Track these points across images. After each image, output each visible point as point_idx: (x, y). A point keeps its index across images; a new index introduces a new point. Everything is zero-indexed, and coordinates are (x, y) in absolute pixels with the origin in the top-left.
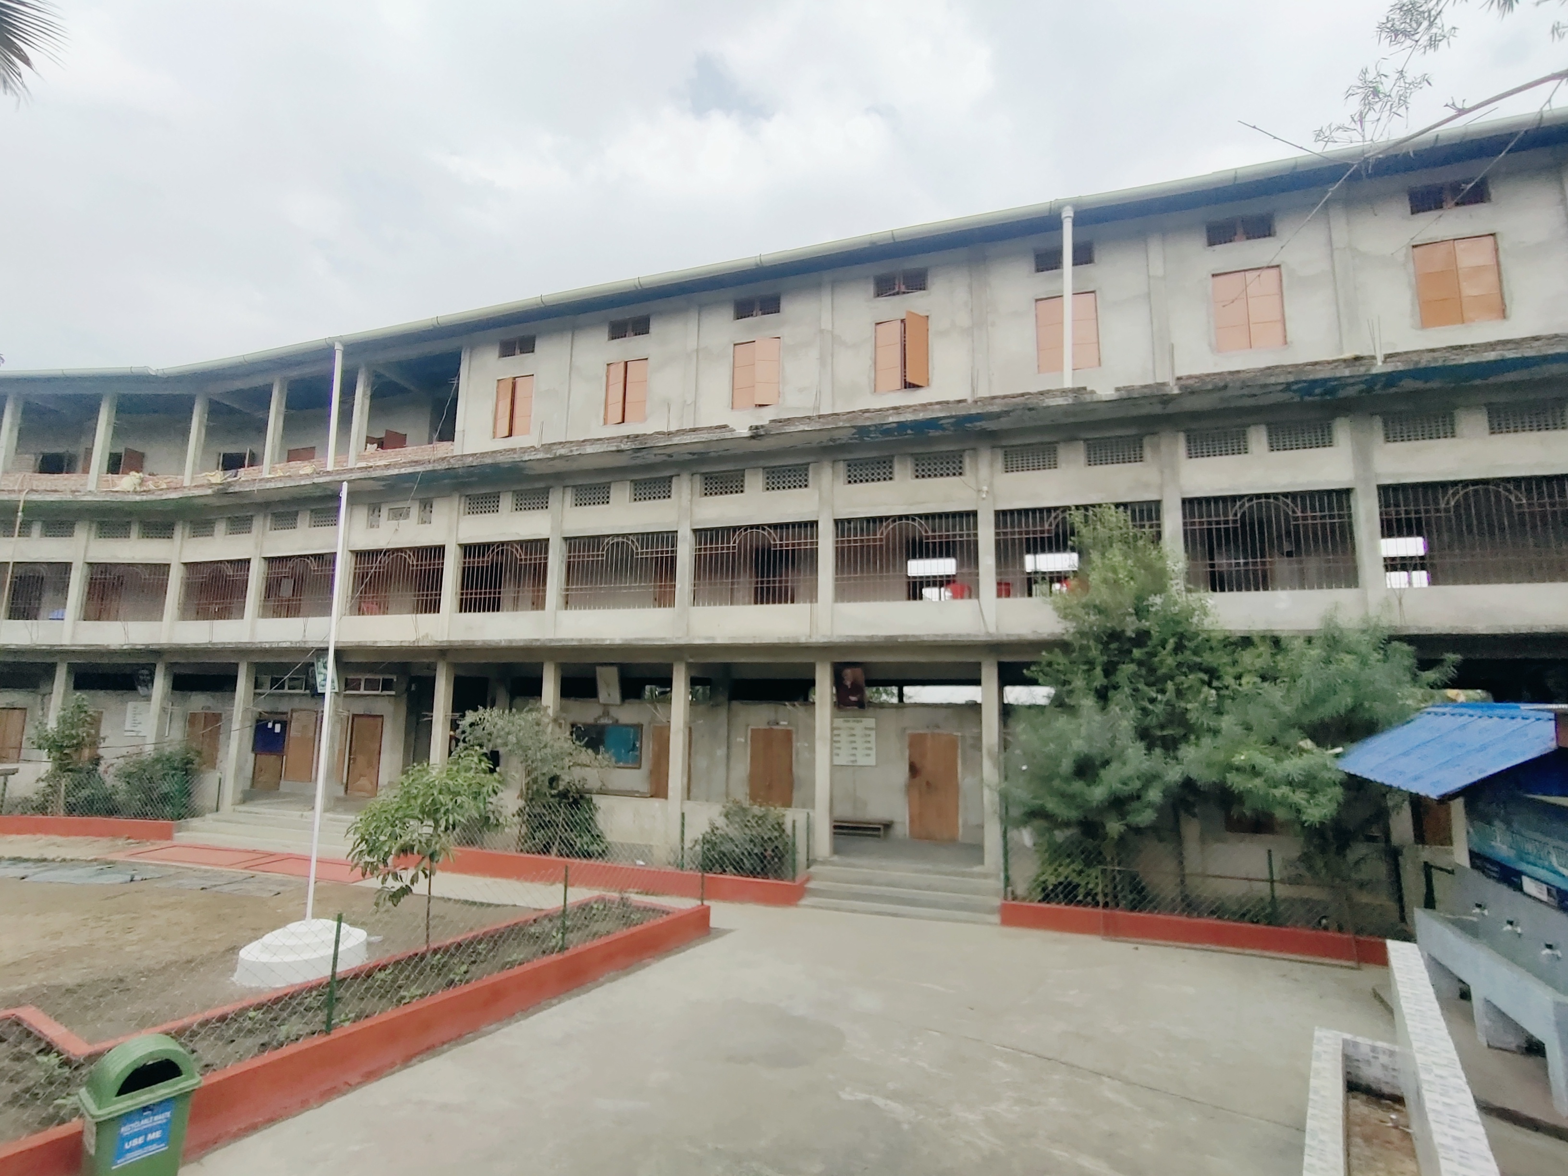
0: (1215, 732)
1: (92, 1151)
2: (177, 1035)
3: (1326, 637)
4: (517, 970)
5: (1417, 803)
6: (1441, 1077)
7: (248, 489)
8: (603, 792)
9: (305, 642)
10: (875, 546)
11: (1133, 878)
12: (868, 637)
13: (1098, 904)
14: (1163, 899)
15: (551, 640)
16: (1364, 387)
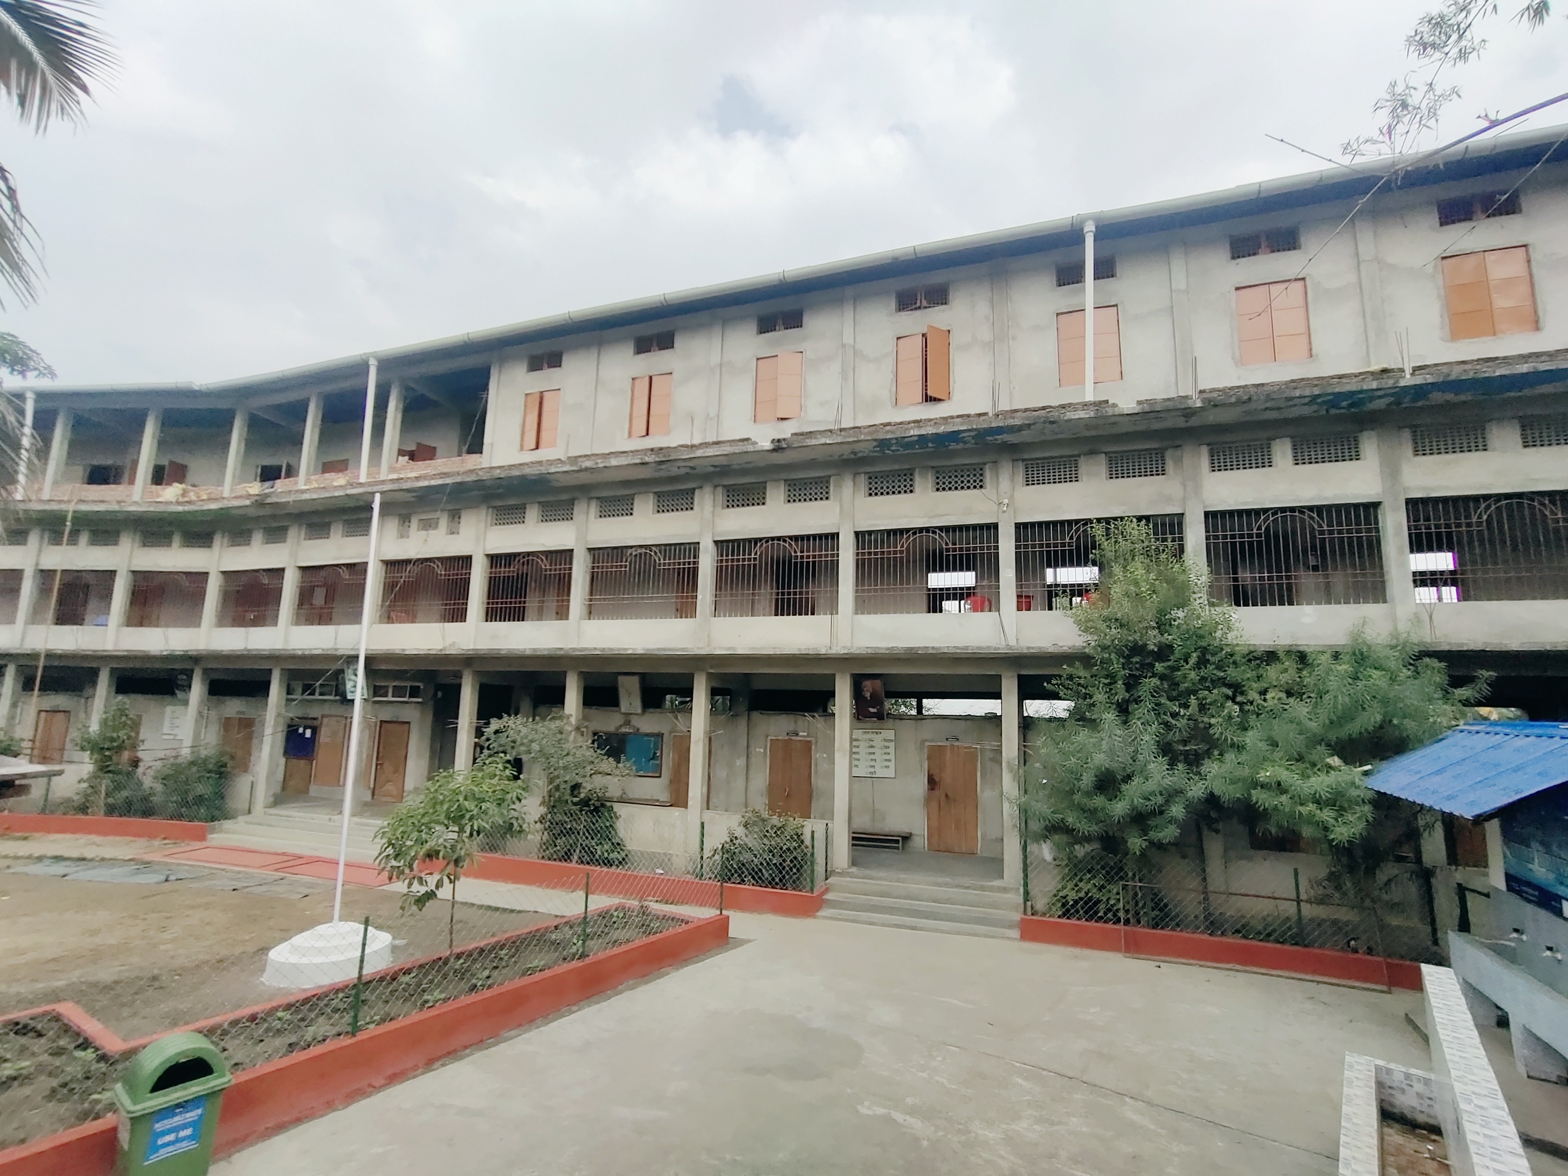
0: (1239, 748)
1: (126, 1147)
2: (209, 1033)
3: (1354, 654)
4: (537, 976)
5: (1450, 821)
6: (1481, 1108)
7: (283, 500)
8: (623, 800)
9: (336, 650)
10: (895, 558)
11: (1156, 895)
12: (888, 649)
13: (1119, 920)
14: (1186, 916)
15: (574, 649)
16: (1392, 399)
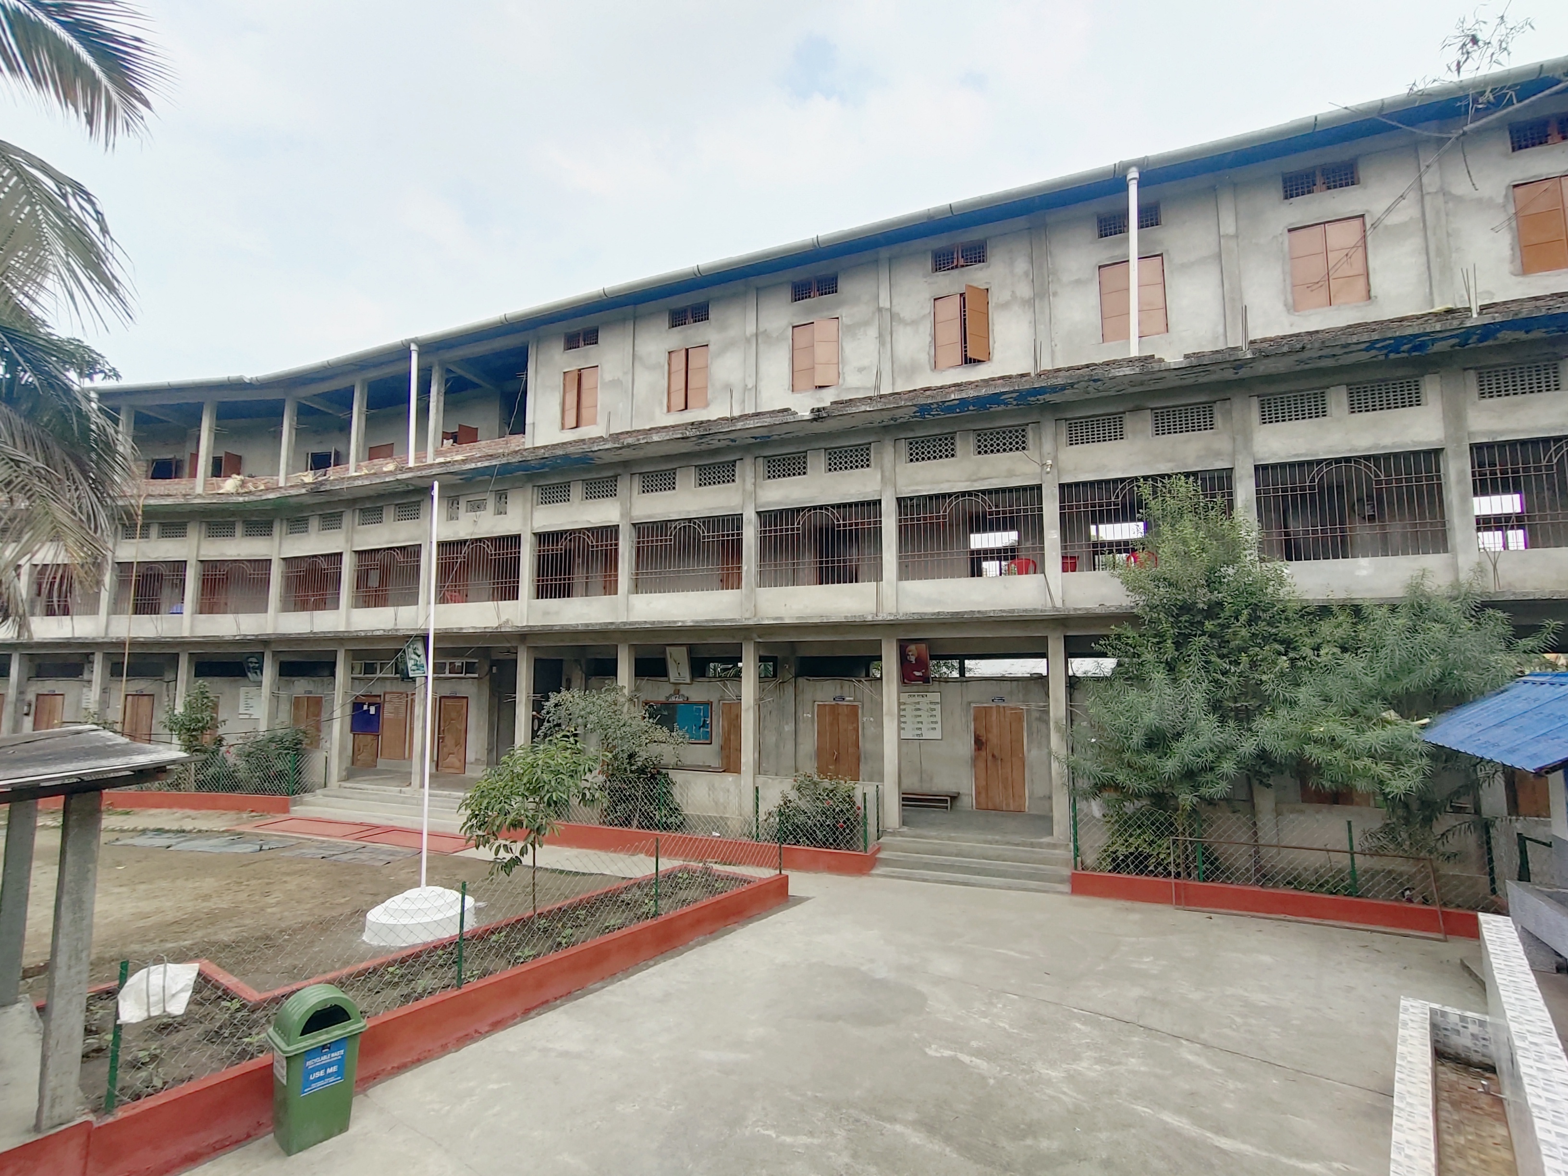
0: (1292, 704)
1: (284, 1082)
3: (1412, 606)
4: (617, 934)
5: (1512, 776)
6: (1536, 1044)
7: (338, 487)
8: (678, 767)
9: (397, 630)
10: (938, 524)
11: (1206, 849)
12: (934, 614)
13: (1169, 874)
14: (1237, 869)
15: (625, 623)
16: (1457, 340)
